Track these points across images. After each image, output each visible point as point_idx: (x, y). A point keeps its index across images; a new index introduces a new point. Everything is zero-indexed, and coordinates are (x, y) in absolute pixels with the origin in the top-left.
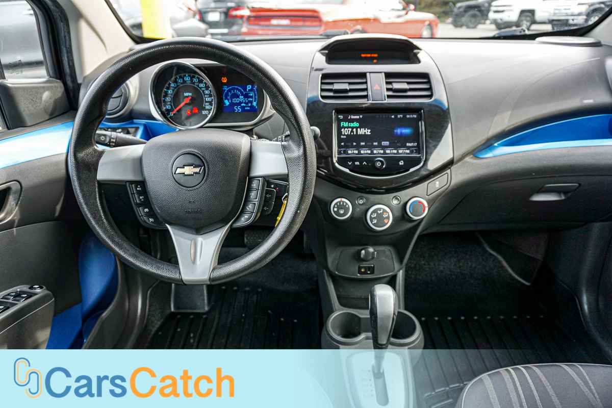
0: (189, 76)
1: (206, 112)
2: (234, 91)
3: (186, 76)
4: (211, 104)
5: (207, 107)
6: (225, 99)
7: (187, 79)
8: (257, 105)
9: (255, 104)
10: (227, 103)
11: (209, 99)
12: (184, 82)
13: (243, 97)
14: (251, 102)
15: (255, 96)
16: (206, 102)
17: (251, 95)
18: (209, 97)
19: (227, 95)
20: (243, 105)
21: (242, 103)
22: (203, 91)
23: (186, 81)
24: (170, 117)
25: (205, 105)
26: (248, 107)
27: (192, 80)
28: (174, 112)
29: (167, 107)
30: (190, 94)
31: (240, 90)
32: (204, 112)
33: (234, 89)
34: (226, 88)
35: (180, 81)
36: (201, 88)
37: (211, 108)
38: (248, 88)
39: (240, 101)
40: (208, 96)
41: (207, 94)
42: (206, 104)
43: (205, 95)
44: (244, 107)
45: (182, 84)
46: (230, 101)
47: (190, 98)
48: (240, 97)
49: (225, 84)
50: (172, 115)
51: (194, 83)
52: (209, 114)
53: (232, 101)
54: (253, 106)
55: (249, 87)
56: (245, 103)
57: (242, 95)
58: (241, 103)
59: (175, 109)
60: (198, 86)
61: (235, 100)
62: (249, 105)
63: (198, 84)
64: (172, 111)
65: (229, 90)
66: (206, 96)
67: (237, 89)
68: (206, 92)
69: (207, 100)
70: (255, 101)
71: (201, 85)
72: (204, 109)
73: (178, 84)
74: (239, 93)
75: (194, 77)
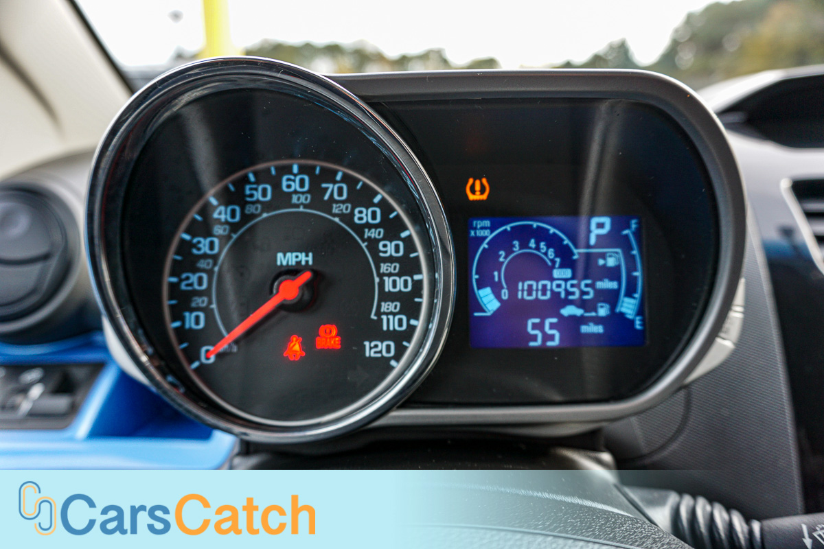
0: (303, 170)
1: (382, 346)
2: (524, 245)
3: (288, 170)
4: (411, 310)
5: (392, 323)
6: (481, 285)
7: (295, 186)
8: (640, 312)
9: (628, 306)
10: (489, 301)
11: (401, 285)
12: (282, 198)
13: (567, 273)
14: (612, 298)
15: (631, 267)
16: (386, 297)
17: (611, 262)
18: (400, 275)
19: (490, 258)
20: (568, 311)
21: (567, 302)
22: (373, 244)
23: (289, 195)
24: (197, 370)
25: (379, 313)
26: (598, 321)
27: (316, 191)
28: (223, 346)
29: (190, 320)
30: (306, 258)
31: (553, 242)
32: (374, 349)
33: (524, 234)
34: (483, 230)
35: (258, 195)
36: (360, 229)
37: (412, 329)
38: (595, 232)
39: (555, 295)
40: (394, 268)
41: (391, 259)
42: (385, 307)
43: (379, 261)
44: (577, 321)
45: (267, 207)
46: (505, 294)
47: (306, 276)
48: (557, 273)
49: (480, 210)
50: (212, 359)
51: (327, 206)
52: (398, 357)
53: (513, 290)
54: (622, 314)
55: (600, 226)
56: (582, 304)
57: (562, 266)
58: (558, 302)
59: (229, 330)
60: (348, 218)
61: (531, 290)
62: (603, 311)
63: (345, 208)
64: (214, 345)
65: (503, 242)
66: (384, 268)
67: (541, 235)
68: (389, 249)
69: (388, 287)
70: (629, 294)
71: (363, 215)
72: (377, 333)
73: (250, 209)
74: (551, 253)
75: (329, 176)
